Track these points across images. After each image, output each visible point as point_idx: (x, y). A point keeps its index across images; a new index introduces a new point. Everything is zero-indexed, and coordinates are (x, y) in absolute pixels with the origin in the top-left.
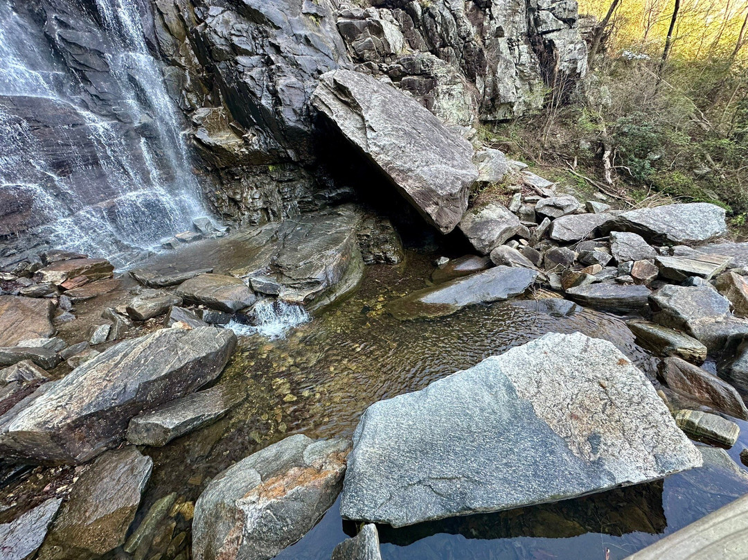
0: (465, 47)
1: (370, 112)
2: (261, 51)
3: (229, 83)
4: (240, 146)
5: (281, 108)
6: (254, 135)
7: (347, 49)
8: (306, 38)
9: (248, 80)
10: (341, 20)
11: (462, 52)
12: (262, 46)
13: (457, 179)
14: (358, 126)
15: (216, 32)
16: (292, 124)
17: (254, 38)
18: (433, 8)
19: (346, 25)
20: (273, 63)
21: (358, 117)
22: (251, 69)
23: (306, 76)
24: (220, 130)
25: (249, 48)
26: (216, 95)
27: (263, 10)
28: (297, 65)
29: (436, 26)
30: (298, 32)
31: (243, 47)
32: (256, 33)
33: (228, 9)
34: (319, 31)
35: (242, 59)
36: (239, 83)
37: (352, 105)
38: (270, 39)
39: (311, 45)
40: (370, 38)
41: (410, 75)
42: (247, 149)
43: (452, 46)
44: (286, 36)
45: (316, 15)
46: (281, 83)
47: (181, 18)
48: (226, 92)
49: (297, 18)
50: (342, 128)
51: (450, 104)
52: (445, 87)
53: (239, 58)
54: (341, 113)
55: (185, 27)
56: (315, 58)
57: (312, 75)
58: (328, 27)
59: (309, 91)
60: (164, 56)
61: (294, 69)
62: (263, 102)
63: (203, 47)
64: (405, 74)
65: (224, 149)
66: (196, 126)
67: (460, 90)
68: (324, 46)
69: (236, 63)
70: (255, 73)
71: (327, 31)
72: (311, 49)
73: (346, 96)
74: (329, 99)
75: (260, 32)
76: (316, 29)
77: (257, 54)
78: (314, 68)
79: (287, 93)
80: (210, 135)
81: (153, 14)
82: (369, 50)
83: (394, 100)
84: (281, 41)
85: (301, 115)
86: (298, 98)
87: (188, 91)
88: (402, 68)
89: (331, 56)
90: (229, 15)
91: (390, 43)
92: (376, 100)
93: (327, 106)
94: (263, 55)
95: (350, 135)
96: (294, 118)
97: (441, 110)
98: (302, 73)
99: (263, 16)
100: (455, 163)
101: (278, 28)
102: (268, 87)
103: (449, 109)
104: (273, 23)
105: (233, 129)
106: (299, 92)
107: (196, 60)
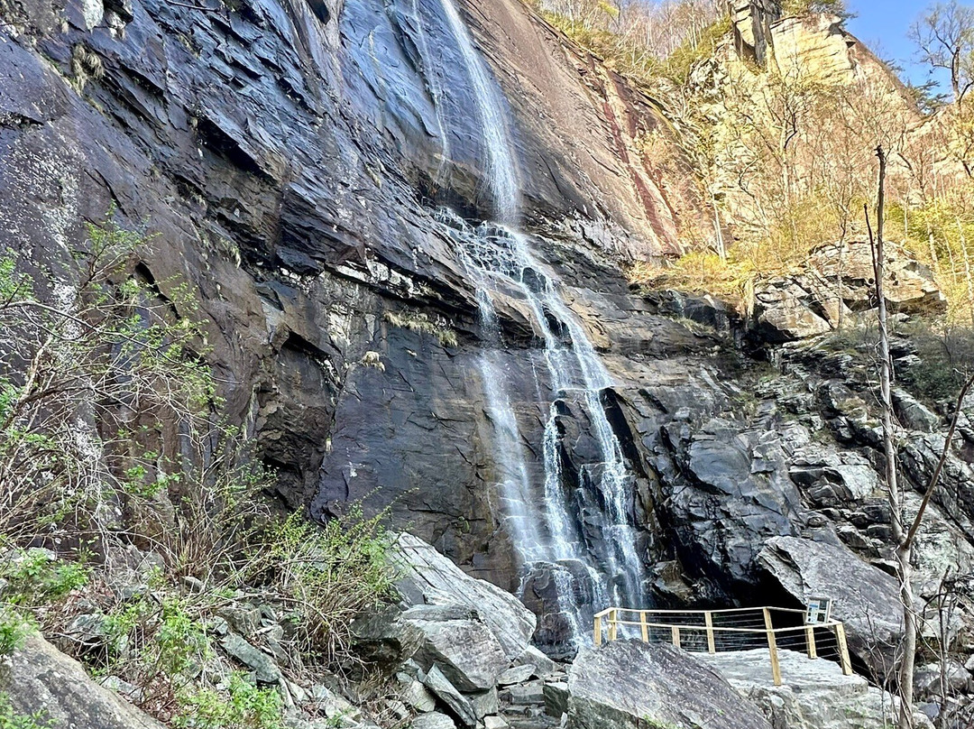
0: (959, 487)
1: (807, 572)
2: (713, 517)
3: (685, 543)
4: (689, 594)
5: (729, 564)
6: (702, 585)
7: (802, 495)
8: (754, 498)
9: (701, 542)
10: (795, 470)
11: (957, 492)
12: (714, 513)
13: (887, 630)
14: (798, 582)
15: (678, 506)
16: (738, 578)
17: (707, 507)
18: (911, 448)
19: (800, 474)
20: (723, 527)
21: (797, 576)
22: (704, 533)
23: (753, 534)
24: (673, 580)
25: (703, 515)
26: (670, 551)
27: (716, 484)
28: (745, 526)
29: (918, 466)
30: (746, 495)
31: (699, 515)
32: (709, 503)
33: (687, 485)
34: (769, 486)
35: (697, 525)
36: (694, 543)
37: (792, 566)
38: (721, 507)
39: (759, 505)
40: (827, 486)
41: (878, 523)
42: (695, 597)
43: (943, 485)
44: (735, 500)
45: (765, 472)
46: (731, 543)
47: (652, 497)
48: (681, 549)
49: (746, 481)
50: (783, 584)
51: (937, 553)
52: (925, 536)
53: (694, 524)
54: (783, 571)
55: (654, 502)
56: (762, 516)
57: (759, 532)
58: (778, 480)
59: (756, 549)
60: (637, 524)
61: (742, 529)
62: (714, 558)
63: (666, 517)
64: (871, 523)
65: (676, 596)
66: (656, 577)
67: (948, 539)
68: (773, 503)
69: (693, 528)
70: (707, 535)
71: (777, 485)
72: (759, 508)
73: (787, 558)
74: (772, 560)
75: (713, 501)
76: (765, 485)
77: (709, 519)
78: (762, 525)
79: (735, 552)
80: (666, 584)
81: (635, 497)
82: (827, 497)
83: (833, 561)
84: (731, 507)
85: (748, 569)
86: (745, 555)
87: (650, 549)
88: (866, 516)
89: (780, 511)
90: (688, 491)
91: (852, 490)
92: (814, 562)
93: (770, 565)
94: (715, 520)
95: (790, 590)
96: (741, 573)
97: (926, 560)
98: (750, 532)
99: (716, 488)
100: (891, 617)
101: (727, 494)
102: (718, 546)
103: (937, 559)
104: (724, 492)
105: (684, 580)
106: (746, 550)
107: (658, 525)
